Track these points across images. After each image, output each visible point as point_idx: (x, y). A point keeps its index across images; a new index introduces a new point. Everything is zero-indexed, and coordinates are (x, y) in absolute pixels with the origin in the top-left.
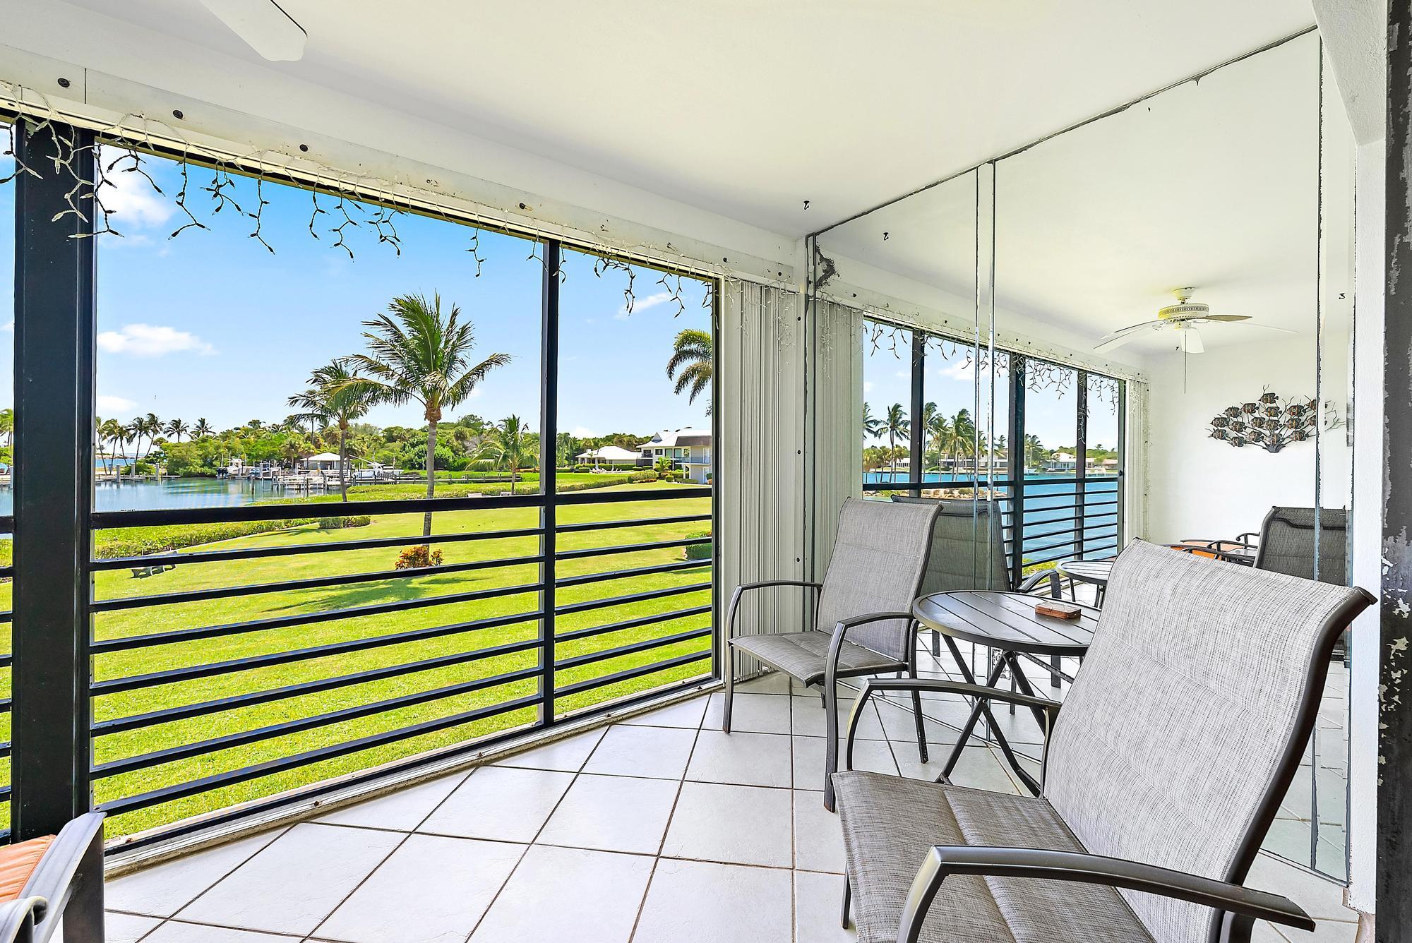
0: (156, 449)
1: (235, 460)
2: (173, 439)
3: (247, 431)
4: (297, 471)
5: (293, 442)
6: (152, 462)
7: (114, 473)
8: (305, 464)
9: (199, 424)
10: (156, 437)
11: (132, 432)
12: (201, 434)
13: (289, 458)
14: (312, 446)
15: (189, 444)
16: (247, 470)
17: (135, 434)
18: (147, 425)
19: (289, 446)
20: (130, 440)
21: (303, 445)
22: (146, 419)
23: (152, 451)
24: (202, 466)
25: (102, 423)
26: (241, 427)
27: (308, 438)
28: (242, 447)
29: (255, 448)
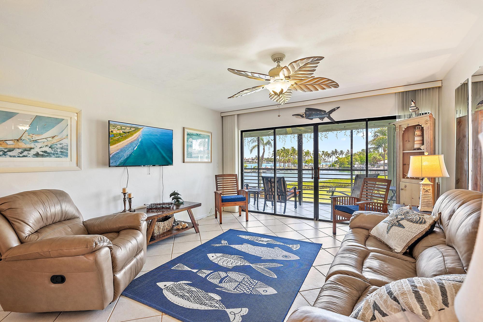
0: (337, 159)
1: (357, 163)
2: (341, 156)
3: (360, 153)
4: (376, 167)
5: (375, 156)
6: (336, 163)
7: (327, 166)
8: (379, 164)
9: (347, 151)
10: (337, 156)
11: (331, 155)
12: (348, 155)
13: (374, 162)
14: (381, 158)
15: (344, 158)
16: (360, 166)
17: (332, 155)
18: (335, 153)
19: (373, 158)
20: (330, 157)
21: (378, 157)
22: (334, 150)
23: (336, 160)
24: (348, 165)
25: (325, 153)
26: (359, 152)
27: (380, 155)
28: (359, 159)
29: (363, 159)
